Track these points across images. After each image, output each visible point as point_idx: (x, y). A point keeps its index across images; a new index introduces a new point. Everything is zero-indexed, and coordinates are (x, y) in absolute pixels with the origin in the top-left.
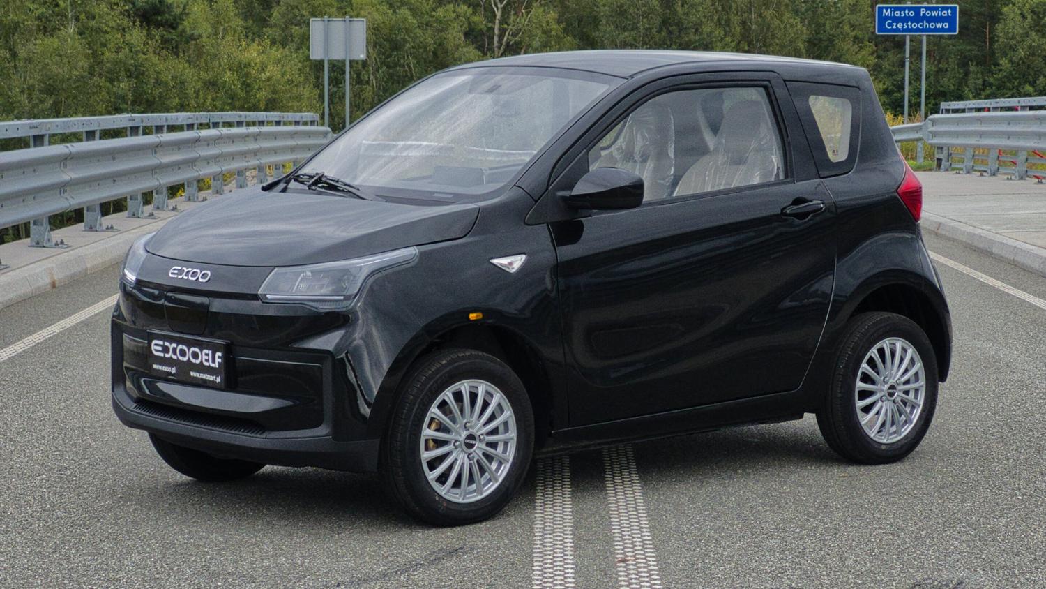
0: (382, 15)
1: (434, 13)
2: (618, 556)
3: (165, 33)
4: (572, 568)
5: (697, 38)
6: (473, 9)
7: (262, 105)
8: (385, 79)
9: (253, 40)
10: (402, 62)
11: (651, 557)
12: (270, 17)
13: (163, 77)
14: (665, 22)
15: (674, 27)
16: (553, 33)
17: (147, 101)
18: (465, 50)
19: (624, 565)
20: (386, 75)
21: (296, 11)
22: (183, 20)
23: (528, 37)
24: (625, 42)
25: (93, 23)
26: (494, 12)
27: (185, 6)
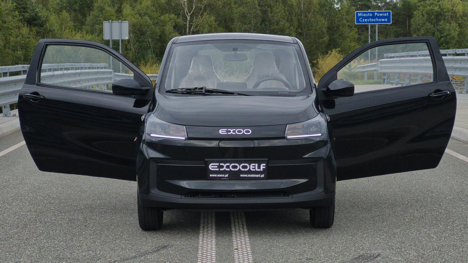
0: (136, 19)
1: (159, 18)
2: (234, 247)
3: (38, 29)
4: (215, 253)
5: (278, 27)
6: (177, 16)
7: (83, 60)
8: (138, 48)
9: (78, 32)
10: (146, 40)
11: (248, 247)
12: (86, 21)
14: (263, 21)
15: (268, 23)
16: (213, 26)
18: (174, 34)
19: (237, 251)
20: (139, 46)
21: (97, 18)
22: (46, 23)
23: (202, 28)
24: (245, 30)
25: (5, 25)
26: (187, 17)
27: (47, 17)
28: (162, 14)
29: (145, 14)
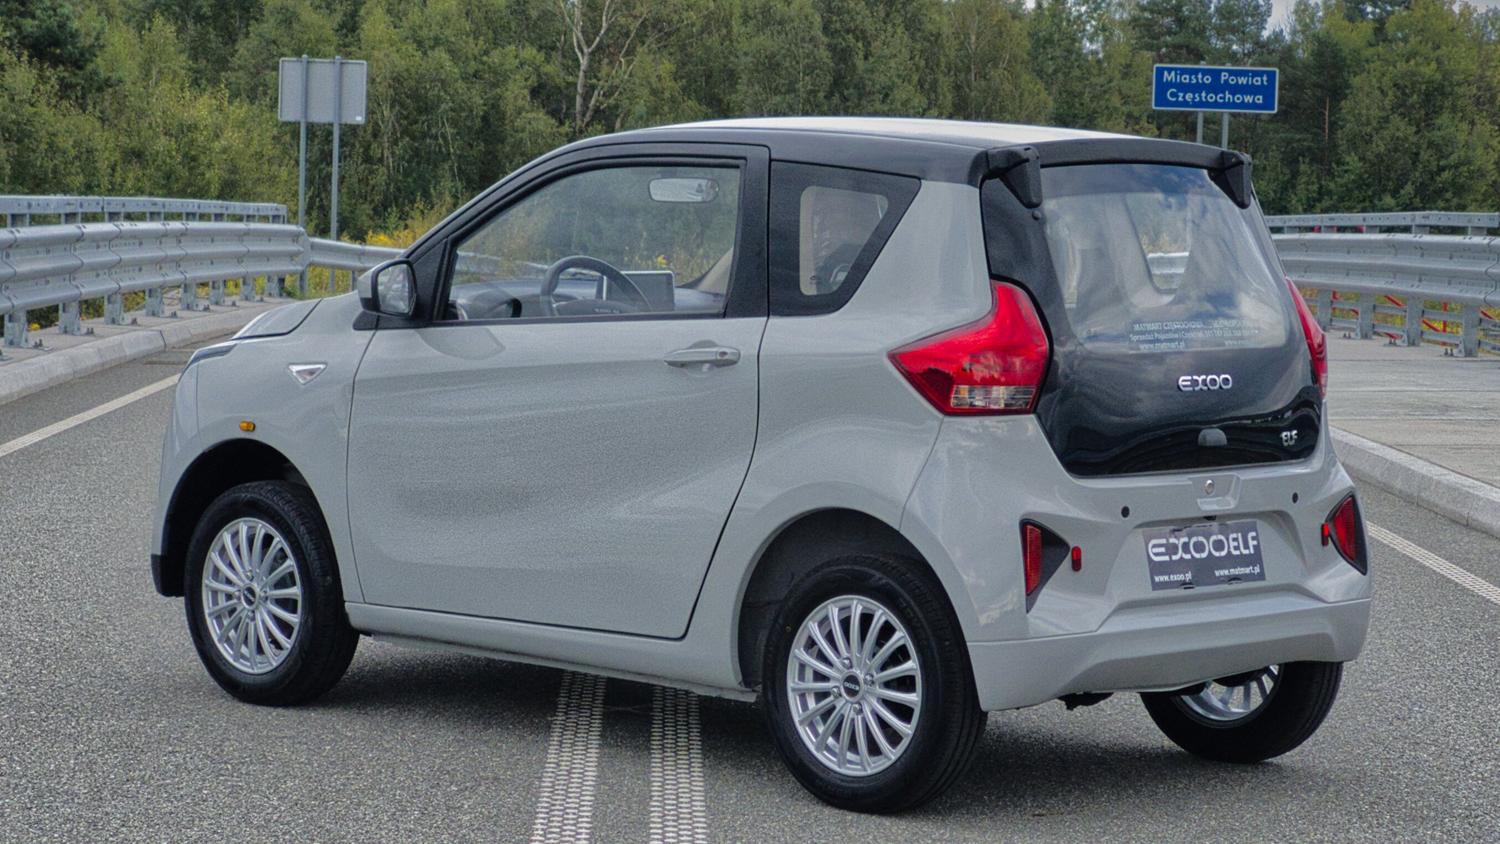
0: (403, 59)
1: (485, 58)
3: (66, 74)
6: (546, 53)
7: (214, 188)
8: (407, 157)
9: (203, 90)
10: (434, 131)
12: (233, 56)
13: (60, 141)
14: (838, 83)
16: (667, 95)
17: (35, 177)
18: (530, 115)
20: (409, 151)
21: (273, 48)
22: (96, 56)
23: (628, 98)
26: (577, 60)
27: (99, 34)
28: (495, 43)
29: (437, 42)
